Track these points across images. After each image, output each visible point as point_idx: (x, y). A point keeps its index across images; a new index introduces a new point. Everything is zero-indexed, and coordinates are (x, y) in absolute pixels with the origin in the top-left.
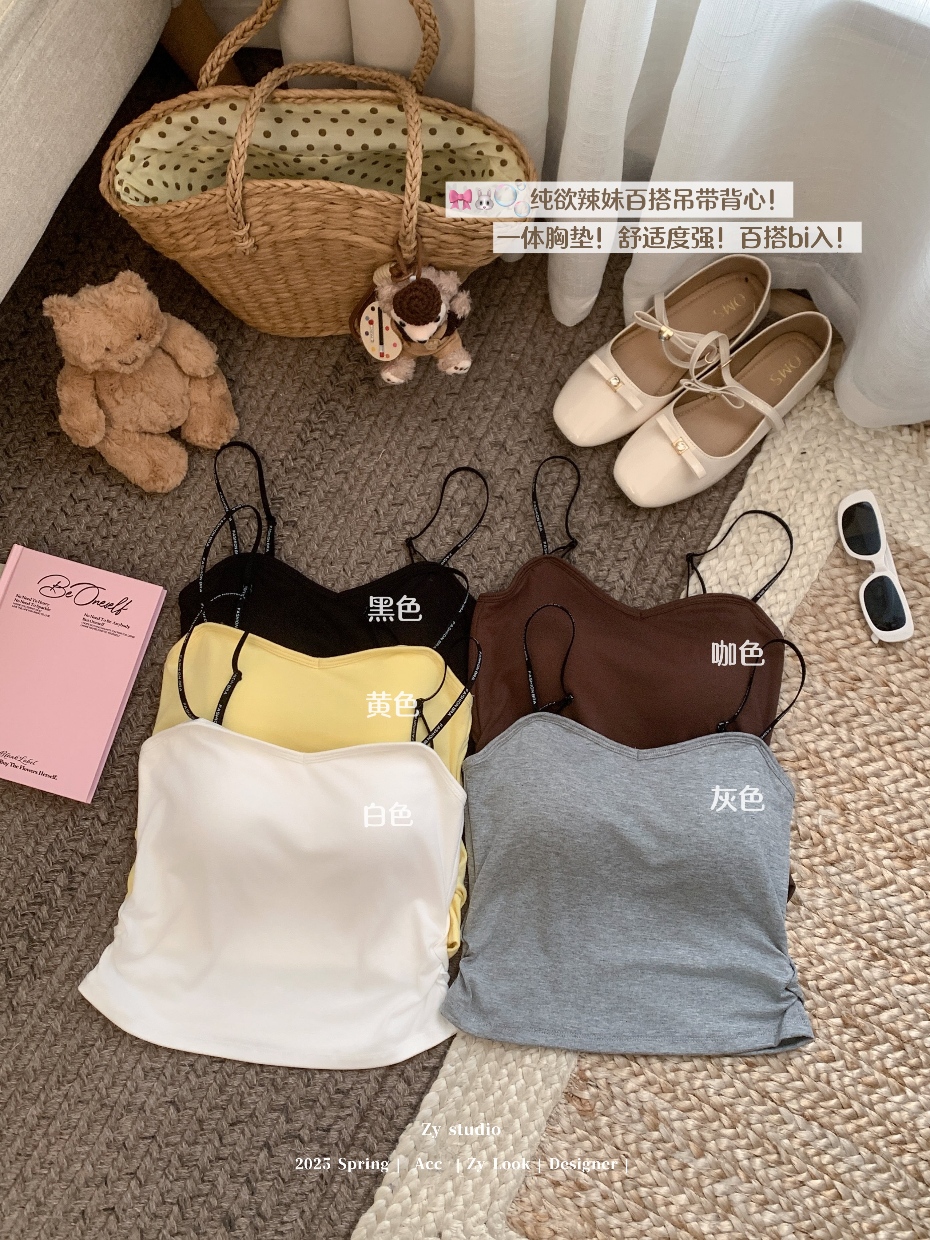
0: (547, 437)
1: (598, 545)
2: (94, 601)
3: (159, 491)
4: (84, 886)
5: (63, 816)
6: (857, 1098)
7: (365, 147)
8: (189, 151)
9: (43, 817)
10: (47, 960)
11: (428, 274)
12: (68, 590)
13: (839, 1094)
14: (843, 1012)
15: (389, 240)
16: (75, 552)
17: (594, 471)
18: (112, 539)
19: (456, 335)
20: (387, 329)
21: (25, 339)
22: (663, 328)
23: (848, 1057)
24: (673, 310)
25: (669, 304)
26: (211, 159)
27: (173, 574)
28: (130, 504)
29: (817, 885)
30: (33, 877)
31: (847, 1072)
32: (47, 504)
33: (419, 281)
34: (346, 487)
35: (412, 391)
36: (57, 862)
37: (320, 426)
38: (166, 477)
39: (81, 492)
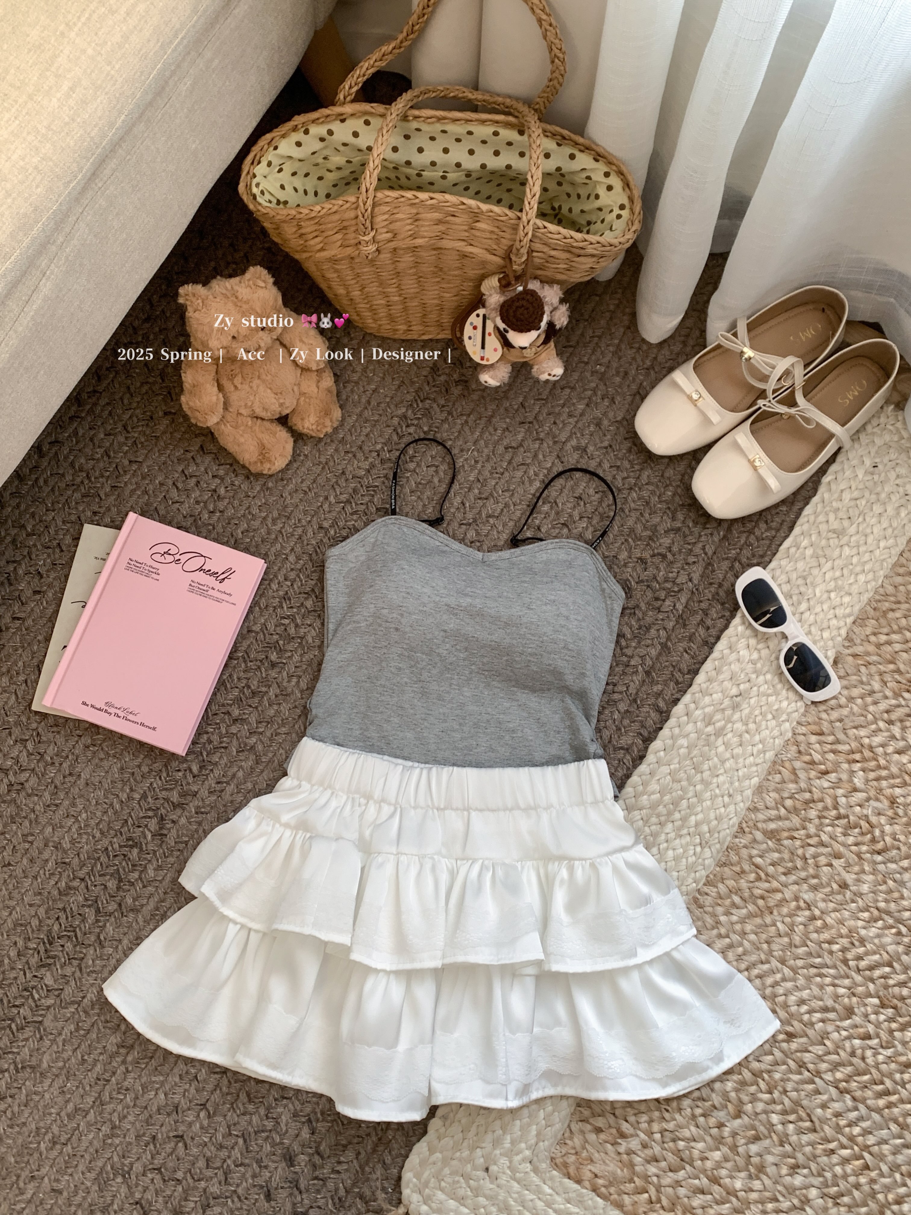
0: (627, 444)
1: (669, 549)
2: (201, 569)
3: (265, 472)
4: (174, 832)
5: (157, 766)
6: (890, 1075)
7: (483, 166)
8: (320, 160)
9: (139, 767)
10: (135, 900)
11: (534, 285)
12: (177, 557)
13: (873, 1071)
14: (881, 993)
15: (501, 252)
16: (184, 524)
17: (669, 478)
18: (218, 514)
19: (552, 344)
20: (490, 334)
21: (147, 325)
22: (746, 350)
23: (884, 1036)
24: (753, 333)
25: (751, 327)
26: (339, 169)
27: (273, 550)
28: (236, 483)
29: (863, 871)
30: (126, 821)
31: (881, 1050)
32: (160, 478)
33: (526, 291)
34: (436, 480)
35: (502, 395)
36: (150, 809)
37: (416, 422)
38: (273, 459)
39: (192, 469)
